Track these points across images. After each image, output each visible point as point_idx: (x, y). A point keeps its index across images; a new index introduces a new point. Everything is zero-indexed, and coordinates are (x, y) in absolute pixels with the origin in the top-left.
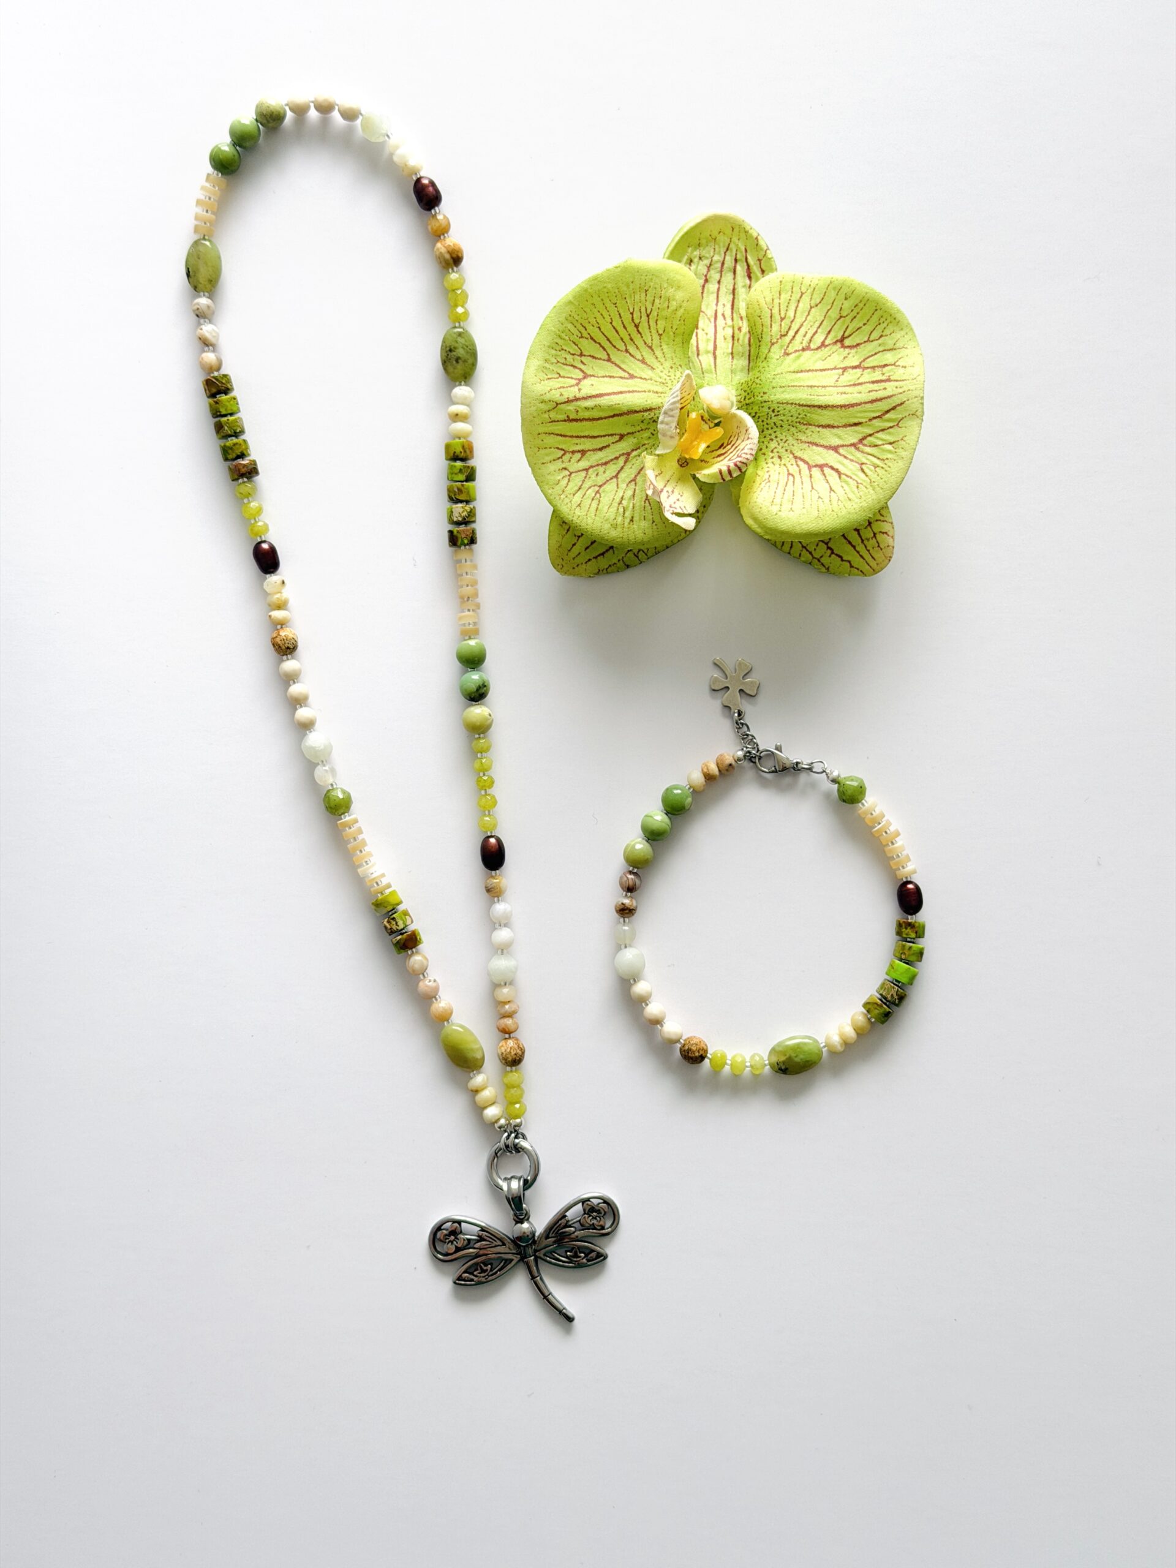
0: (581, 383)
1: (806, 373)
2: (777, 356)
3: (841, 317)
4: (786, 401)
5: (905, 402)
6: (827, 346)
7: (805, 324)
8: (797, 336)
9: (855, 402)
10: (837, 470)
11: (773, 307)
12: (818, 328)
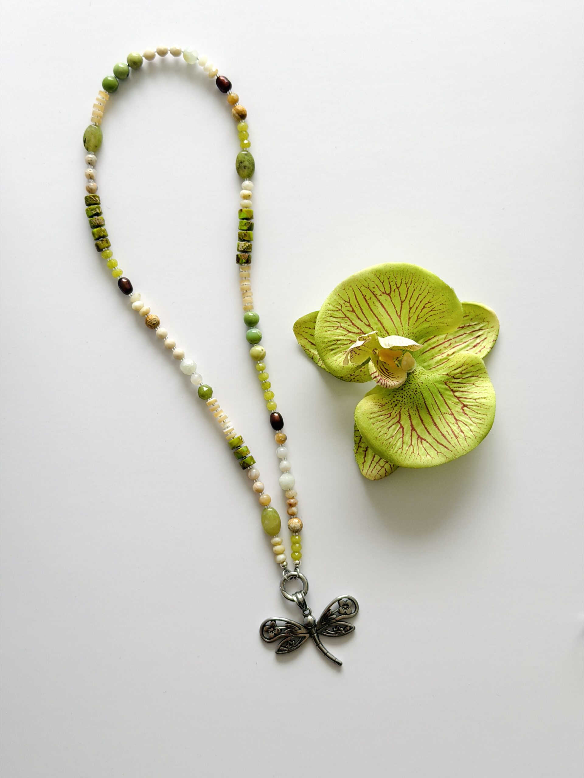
0: (384, 294)
1: (441, 397)
2: (443, 379)
3: (475, 400)
4: (423, 395)
5: (450, 450)
6: (459, 400)
7: (464, 384)
8: (457, 384)
9: (439, 427)
10: (403, 435)
11: (464, 366)
12: (465, 392)
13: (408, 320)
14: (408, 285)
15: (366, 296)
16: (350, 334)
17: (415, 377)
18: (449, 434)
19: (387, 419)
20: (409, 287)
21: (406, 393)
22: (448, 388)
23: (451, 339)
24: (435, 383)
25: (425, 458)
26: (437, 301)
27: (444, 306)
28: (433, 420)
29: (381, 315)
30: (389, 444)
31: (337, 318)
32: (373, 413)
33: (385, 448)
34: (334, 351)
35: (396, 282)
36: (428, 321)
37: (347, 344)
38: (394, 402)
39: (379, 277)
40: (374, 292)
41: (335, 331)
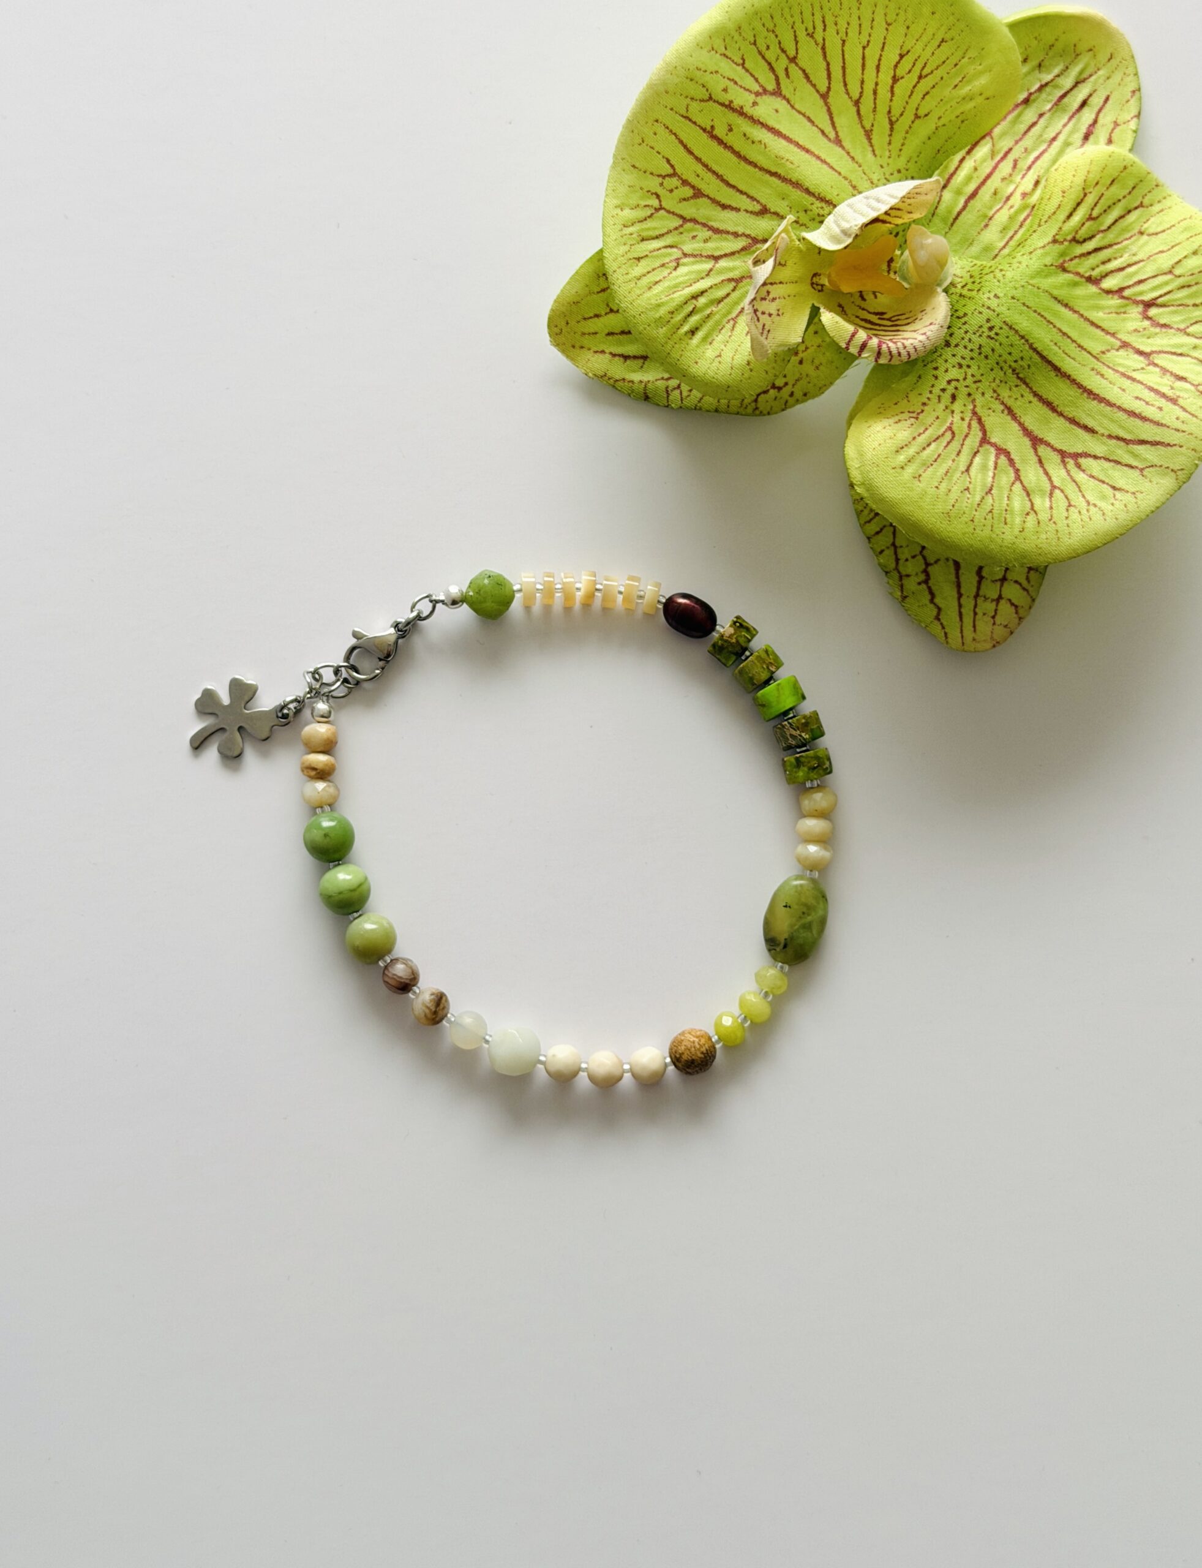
0: (764, 97)
1: (1071, 313)
2: (1048, 260)
3: (1170, 272)
4: (1017, 328)
5: (1175, 445)
6: (1123, 297)
7: (1116, 247)
8: (1093, 255)
9: (1108, 397)
10: (1017, 471)
11: (1090, 193)
12: (1129, 265)
13: (865, 141)
14: (819, 36)
15: (712, 127)
16: (723, 263)
17: (965, 292)
18: (1147, 403)
19: (949, 446)
20: (824, 40)
21: (965, 347)
22: (1077, 279)
23: (1010, 150)
24: (1031, 282)
25: (1113, 504)
26: (925, 39)
27: (950, 43)
28: (1080, 386)
29: (783, 161)
30: (990, 514)
31: (663, 235)
32: (902, 448)
33: (987, 532)
34: (700, 335)
35: (780, 43)
36: (926, 115)
37: (728, 295)
38: (943, 390)
39: (723, 50)
40: (731, 102)
41: (674, 274)
